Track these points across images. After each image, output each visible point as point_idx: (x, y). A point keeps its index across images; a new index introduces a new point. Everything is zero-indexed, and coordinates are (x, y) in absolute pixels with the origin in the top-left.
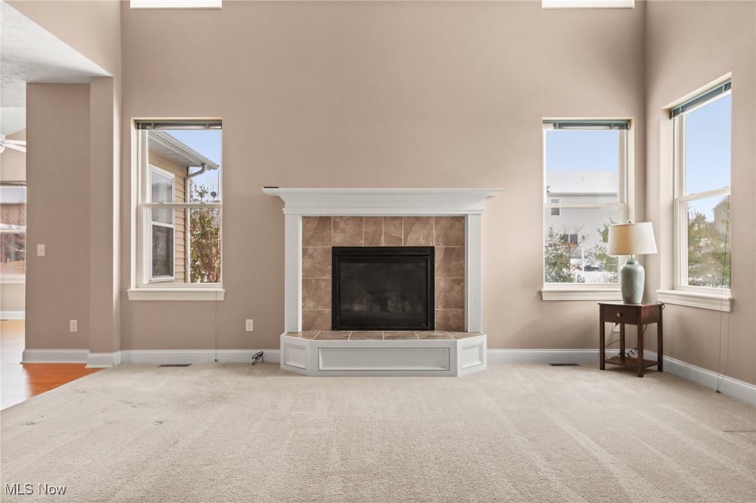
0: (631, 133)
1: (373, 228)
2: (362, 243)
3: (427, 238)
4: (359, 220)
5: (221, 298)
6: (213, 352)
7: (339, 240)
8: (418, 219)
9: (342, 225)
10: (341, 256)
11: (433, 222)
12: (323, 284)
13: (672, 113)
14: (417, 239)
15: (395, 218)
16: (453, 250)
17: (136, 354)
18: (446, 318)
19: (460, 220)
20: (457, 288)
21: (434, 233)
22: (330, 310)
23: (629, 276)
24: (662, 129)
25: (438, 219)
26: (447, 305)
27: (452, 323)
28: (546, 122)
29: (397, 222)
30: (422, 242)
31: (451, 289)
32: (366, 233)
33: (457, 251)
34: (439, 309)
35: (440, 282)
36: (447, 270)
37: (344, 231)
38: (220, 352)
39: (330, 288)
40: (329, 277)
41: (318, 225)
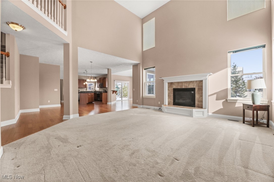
1: (181, 84)
2: (179, 87)
3: (193, 86)
4: (178, 83)
5: (155, 98)
6: (154, 107)
7: (175, 87)
8: (191, 82)
9: (175, 84)
10: (175, 90)
11: (195, 82)
12: (171, 96)
14: (191, 86)
15: (186, 82)
16: (200, 88)
17: (144, 106)
18: (198, 104)
19: (202, 81)
20: (201, 98)
21: (195, 85)
22: (173, 101)
25: (196, 81)
26: (199, 101)
27: (200, 106)
29: (186, 83)
30: (192, 87)
31: (200, 98)
32: (180, 85)
34: (196, 102)
35: (197, 96)
36: (199, 93)
37: (175, 85)
38: (155, 107)
39: (173, 97)
40: (173, 94)
41: (171, 84)
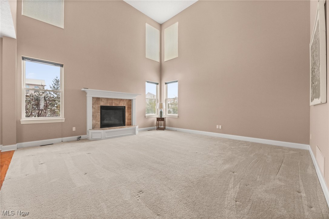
0: (159, 86)
1: (111, 101)
2: (108, 105)
4: (108, 99)
6: (61, 138)
7: (102, 104)
8: (122, 100)
9: (103, 100)
10: (103, 108)
11: (125, 100)
12: (98, 116)
13: (166, 83)
14: (122, 104)
15: (116, 99)
16: (129, 107)
18: (128, 123)
19: (130, 101)
20: (130, 116)
21: (125, 103)
22: (100, 123)
23: (161, 112)
24: (164, 86)
25: (126, 100)
26: (128, 120)
27: (129, 124)
28: (146, 81)
29: (117, 100)
30: (123, 105)
31: (129, 116)
32: (109, 102)
33: (130, 107)
34: (126, 121)
35: (127, 115)
36: (128, 112)
37: (103, 101)
39: (100, 117)
40: (99, 114)
41: (96, 100)
